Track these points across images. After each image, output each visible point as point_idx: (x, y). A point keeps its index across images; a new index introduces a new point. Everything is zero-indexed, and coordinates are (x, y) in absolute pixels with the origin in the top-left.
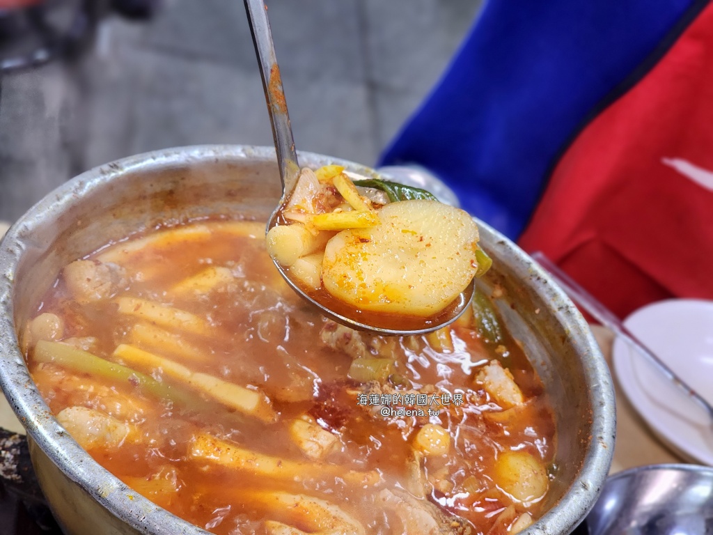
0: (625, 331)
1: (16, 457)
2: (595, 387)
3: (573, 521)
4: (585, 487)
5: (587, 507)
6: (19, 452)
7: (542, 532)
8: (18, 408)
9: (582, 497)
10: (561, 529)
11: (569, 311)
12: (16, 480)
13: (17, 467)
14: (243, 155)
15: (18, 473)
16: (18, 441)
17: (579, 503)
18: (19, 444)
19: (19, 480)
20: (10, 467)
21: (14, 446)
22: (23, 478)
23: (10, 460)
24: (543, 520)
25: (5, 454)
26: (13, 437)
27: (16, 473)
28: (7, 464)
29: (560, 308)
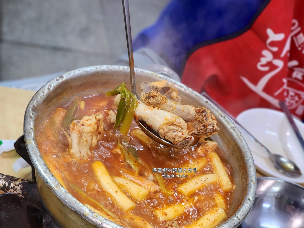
1: (21, 189)
2: (247, 159)
3: (247, 213)
4: (249, 199)
5: (251, 207)
6: (22, 187)
7: (238, 218)
8: (48, 183)
9: (249, 204)
11: (234, 129)
12: (22, 197)
13: (22, 192)
15: (23, 195)
16: (21, 182)
17: (248, 206)
18: (22, 183)
19: (23, 197)
20: (19, 192)
21: (20, 184)
22: (24, 197)
23: (19, 190)
24: (237, 213)
25: (17, 187)
26: (19, 180)
27: (21, 195)
28: (18, 191)
29: (231, 128)
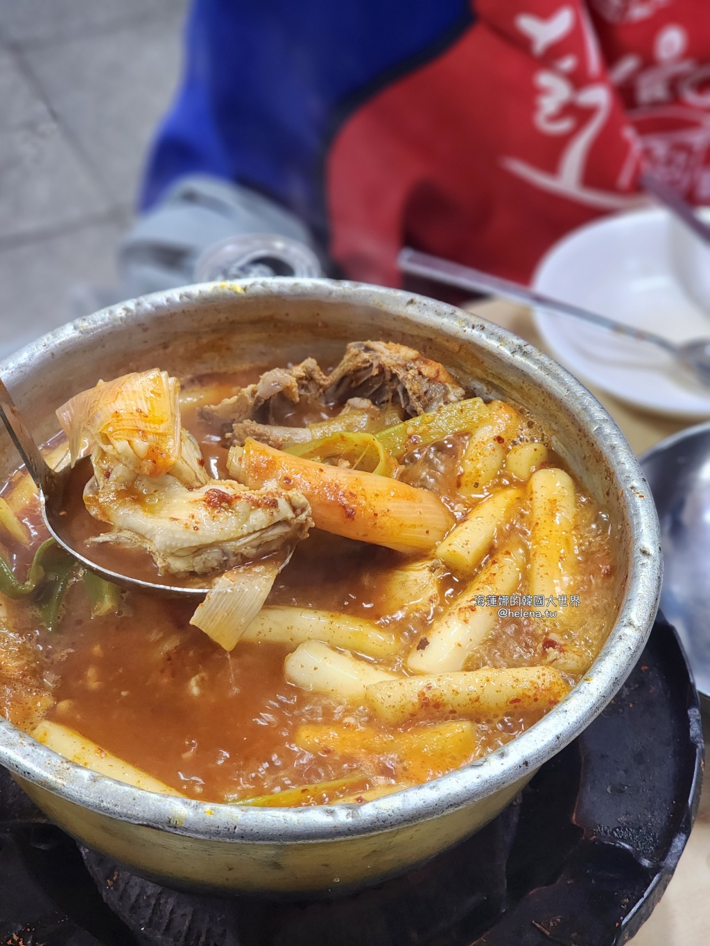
0: (540, 300)
3: (654, 598)
4: (644, 552)
5: (659, 575)
7: (631, 627)
8: (29, 773)
9: (650, 566)
10: (648, 614)
11: (525, 352)
14: (77, 334)
17: (649, 574)
29: (513, 353)
